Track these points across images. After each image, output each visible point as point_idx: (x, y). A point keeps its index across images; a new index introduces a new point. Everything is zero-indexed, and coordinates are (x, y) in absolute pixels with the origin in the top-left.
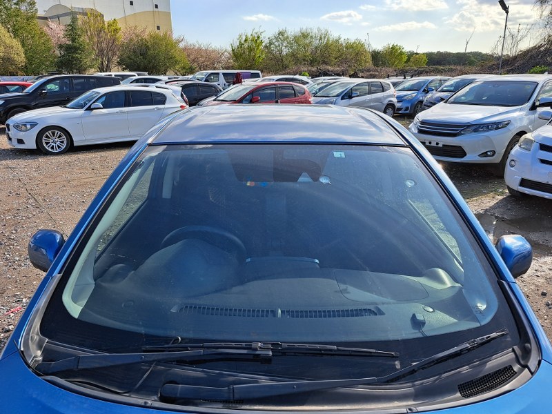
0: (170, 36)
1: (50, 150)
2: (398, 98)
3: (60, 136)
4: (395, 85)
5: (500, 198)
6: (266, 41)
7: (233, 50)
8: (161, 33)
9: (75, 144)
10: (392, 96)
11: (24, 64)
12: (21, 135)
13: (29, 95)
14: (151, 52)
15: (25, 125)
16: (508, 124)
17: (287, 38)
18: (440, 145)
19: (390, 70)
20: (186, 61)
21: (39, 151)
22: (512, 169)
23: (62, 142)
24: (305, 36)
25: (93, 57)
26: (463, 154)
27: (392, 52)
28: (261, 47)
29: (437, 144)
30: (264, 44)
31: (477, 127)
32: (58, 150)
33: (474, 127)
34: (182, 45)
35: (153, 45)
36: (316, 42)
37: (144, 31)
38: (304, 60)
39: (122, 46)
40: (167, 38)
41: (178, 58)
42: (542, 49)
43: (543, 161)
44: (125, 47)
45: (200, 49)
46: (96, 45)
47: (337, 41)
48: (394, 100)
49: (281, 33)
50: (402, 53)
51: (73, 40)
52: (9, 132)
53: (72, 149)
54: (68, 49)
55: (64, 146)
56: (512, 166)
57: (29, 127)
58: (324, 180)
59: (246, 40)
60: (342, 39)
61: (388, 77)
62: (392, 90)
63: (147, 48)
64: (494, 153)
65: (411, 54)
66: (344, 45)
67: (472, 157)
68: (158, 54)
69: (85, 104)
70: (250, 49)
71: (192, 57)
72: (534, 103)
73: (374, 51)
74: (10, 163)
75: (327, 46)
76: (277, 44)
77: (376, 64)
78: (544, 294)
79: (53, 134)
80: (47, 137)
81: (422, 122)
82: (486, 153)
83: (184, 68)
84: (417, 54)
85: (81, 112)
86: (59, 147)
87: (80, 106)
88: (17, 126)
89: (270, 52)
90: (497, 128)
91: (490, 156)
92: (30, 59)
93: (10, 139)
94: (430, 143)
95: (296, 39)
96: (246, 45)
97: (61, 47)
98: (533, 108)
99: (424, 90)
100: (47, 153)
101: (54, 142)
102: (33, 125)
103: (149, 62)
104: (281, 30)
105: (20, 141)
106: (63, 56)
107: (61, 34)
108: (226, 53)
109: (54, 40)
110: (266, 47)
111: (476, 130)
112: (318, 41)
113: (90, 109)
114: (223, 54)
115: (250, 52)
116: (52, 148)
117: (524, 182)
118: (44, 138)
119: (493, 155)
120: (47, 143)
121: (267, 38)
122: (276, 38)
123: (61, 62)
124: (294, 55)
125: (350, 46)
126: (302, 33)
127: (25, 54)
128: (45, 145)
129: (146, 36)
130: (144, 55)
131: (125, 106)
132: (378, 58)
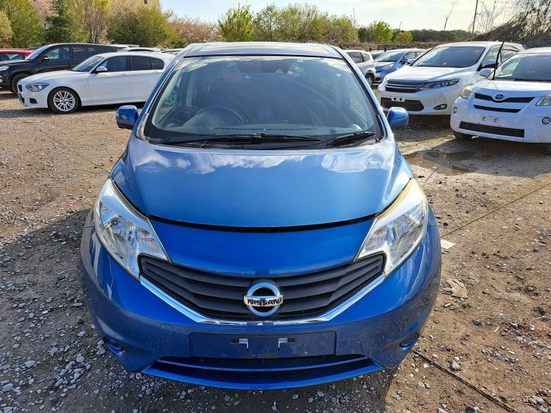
0: (159, 10)
1: (60, 109)
2: (377, 68)
3: (69, 97)
4: (375, 57)
5: (447, 140)
6: (255, 17)
7: (221, 26)
8: (149, 7)
9: (83, 104)
10: (371, 66)
11: (11, 37)
12: (34, 95)
13: (31, 61)
14: (140, 26)
15: (37, 86)
16: (457, 82)
17: (275, 14)
18: (403, 101)
19: (373, 45)
20: (176, 36)
21: (50, 110)
22: (455, 114)
23: (71, 102)
24: (293, 12)
25: (81, 30)
26: (421, 107)
27: (378, 30)
28: (250, 23)
29: (401, 99)
30: (252, 19)
31: (432, 84)
32: (68, 110)
33: (430, 84)
34: (171, 20)
35: (142, 19)
36: (304, 18)
37: (132, 4)
38: (293, 36)
39: (110, 20)
40: (155, 11)
41: (167, 33)
42: (514, 25)
43: (477, 107)
44: (113, 21)
45: (188, 25)
46: (83, 19)
47: (324, 18)
48: (374, 70)
49: (270, 9)
50: (388, 31)
51: (61, 13)
52: (21, 93)
53: (80, 109)
54: (56, 21)
55: (73, 106)
56: (455, 112)
57: (40, 87)
58: (290, 73)
59: (235, 16)
60: (329, 16)
61: (371, 50)
62: (371, 61)
63: (137, 22)
64: (446, 105)
65: (397, 32)
66: (331, 21)
67: (428, 110)
68: (147, 28)
69: (91, 68)
70: (239, 24)
71: (181, 32)
72: (481, 65)
73: (361, 29)
74: (26, 119)
75: (315, 23)
76: (265, 19)
77: (362, 41)
78: (457, 190)
79: (63, 94)
80: (57, 97)
81: (390, 82)
82: (440, 106)
83: (173, 43)
84: (403, 31)
85: (87, 74)
86: (68, 107)
87: (87, 70)
88: (29, 87)
89: (259, 28)
90: (449, 85)
91: (443, 109)
92: (17, 32)
93: (23, 100)
94: (395, 99)
95: (284, 15)
96: (235, 20)
97: (48, 19)
98: (479, 69)
99: (401, 61)
100: (58, 112)
101: (63, 102)
102: (45, 86)
103: (139, 36)
104: (269, 5)
105: (33, 101)
106: (51, 29)
107: (47, 7)
108: (215, 29)
109: (40, 13)
110: (255, 22)
111: (432, 87)
112: (306, 18)
113: (95, 72)
114: (212, 29)
115: (239, 27)
116: (62, 107)
117: (463, 125)
118: (54, 98)
119: (445, 108)
120: (57, 103)
121: (255, 13)
122: (265, 14)
123: (49, 35)
124: (282, 31)
125: (338, 23)
126: (291, 9)
127: (12, 26)
128: (55, 104)
129: (135, 10)
130: (133, 29)
131: (127, 70)
132: (364, 35)
